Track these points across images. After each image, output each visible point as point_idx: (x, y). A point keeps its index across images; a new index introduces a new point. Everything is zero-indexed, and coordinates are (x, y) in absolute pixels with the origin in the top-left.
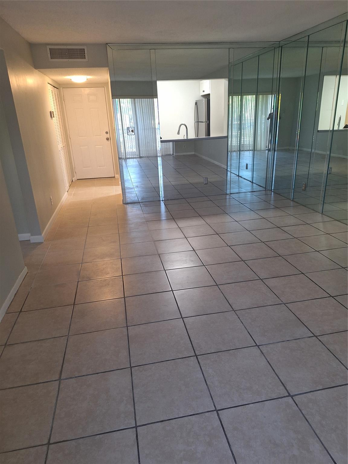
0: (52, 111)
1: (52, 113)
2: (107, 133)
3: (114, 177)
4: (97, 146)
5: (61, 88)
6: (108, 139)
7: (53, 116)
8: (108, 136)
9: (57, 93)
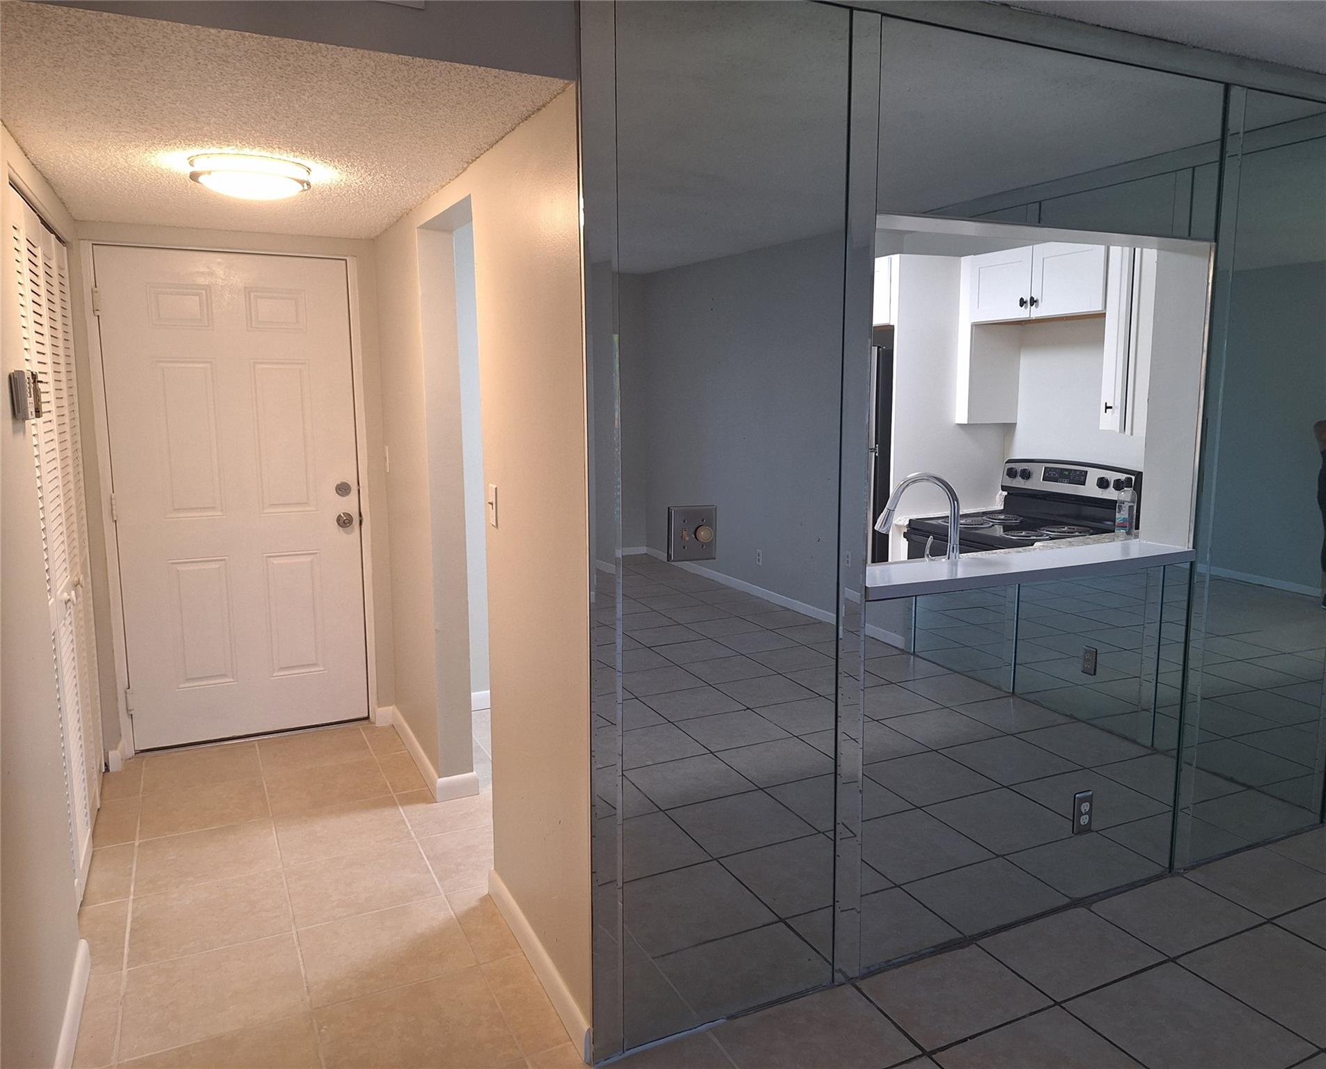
0: (28, 375)
1: (29, 386)
2: (343, 489)
3: (367, 718)
4: (276, 561)
5: (86, 247)
6: (344, 522)
7: (31, 409)
8: (348, 505)
9: (61, 268)
